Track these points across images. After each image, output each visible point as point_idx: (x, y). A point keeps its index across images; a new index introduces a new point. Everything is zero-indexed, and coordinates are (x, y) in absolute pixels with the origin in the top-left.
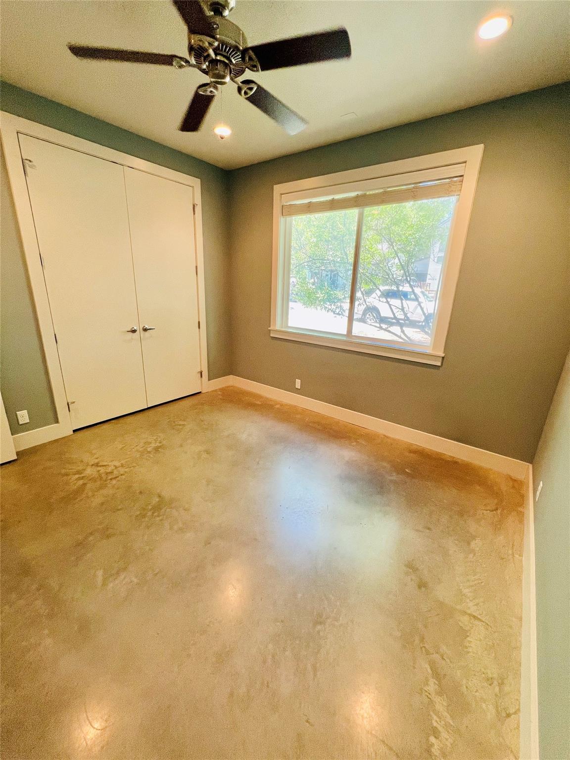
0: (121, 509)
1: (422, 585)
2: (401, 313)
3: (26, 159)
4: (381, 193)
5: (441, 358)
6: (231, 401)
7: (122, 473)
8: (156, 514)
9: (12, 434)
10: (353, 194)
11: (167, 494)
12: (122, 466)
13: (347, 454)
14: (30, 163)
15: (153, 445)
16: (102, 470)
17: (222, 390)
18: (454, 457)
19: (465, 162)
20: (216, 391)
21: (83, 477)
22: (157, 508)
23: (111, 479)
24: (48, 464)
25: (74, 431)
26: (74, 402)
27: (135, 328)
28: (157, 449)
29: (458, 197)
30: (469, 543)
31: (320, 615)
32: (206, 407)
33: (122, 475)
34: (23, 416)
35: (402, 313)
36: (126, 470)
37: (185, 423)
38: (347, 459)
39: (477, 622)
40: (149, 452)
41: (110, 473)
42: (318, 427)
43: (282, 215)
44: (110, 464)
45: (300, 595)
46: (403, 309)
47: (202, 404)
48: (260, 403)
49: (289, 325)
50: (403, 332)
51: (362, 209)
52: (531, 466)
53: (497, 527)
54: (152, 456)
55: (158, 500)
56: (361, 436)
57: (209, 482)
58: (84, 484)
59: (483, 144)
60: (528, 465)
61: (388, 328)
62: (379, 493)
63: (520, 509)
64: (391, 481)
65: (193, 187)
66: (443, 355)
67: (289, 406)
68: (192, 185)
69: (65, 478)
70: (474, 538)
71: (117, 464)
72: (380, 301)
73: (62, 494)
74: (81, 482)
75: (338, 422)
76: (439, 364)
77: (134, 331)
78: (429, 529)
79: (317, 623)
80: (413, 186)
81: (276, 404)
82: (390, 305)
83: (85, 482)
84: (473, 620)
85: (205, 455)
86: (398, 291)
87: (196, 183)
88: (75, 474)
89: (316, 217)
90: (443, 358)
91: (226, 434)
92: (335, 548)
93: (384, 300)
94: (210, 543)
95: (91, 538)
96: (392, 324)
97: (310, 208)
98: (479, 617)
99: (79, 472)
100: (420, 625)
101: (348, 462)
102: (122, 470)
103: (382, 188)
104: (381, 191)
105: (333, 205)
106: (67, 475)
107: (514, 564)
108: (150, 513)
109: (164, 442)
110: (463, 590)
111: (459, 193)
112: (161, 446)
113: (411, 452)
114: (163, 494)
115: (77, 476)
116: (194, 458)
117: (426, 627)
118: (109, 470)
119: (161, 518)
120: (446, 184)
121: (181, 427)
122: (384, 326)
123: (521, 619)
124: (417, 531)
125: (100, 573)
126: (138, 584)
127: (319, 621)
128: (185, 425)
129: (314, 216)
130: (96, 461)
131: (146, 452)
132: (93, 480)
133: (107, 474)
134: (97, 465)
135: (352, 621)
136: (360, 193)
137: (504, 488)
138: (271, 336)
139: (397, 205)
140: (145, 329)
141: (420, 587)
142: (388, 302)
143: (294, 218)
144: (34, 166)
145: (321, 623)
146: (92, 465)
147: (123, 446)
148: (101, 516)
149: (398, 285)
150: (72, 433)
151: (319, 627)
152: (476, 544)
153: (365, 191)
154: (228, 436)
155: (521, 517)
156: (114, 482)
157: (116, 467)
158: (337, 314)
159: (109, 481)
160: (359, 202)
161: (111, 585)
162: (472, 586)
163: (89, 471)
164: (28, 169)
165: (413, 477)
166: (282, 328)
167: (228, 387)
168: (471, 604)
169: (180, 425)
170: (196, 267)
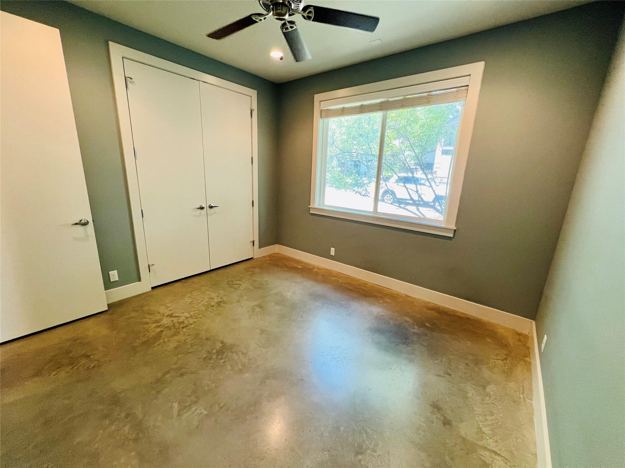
0: (191, 352)
1: (447, 423)
2: (415, 195)
3: (128, 77)
4: (401, 100)
5: (453, 231)
6: (278, 266)
7: (192, 322)
8: (220, 357)
9: (105, 290)
10: (379, 101)
11: (229, 341)
12: (191, 317)
13: (376, 310)
14: (131, 80)
15: (216, 300)
16: (175, 320)
17: (270, 256)
18: (466, 314)
19: (470, 75)
20: (264, 257)
21: (160, 325)
22: (220, 352)
23: (183, 328)
24: (133, 314)
25: (153, 288)
26: (153, 265)
27: (203, 206)
28: (219, 303)
29: (464, 102)
30: (484, 388)
31: (360, 446)
32: (257, 270)
33: (191, 324)
34: (114, 275)
35: (417, 194)
36: (195, 320)
37: (241, 283)
38: (375, 314)
39: (497, 457)
40: (213, 306)
41: (182, 322)
42: (350, 287)
43: (321, 118)
44: (181, 315)
45: (342, 429)
46: (417, 192)
47: (254, 267)
48: (301, 267)
49: (325, 204)
50: (418, 209)
51: (385, 112)
52: (534, 323)
53: (508, 373)
54: (215, 309)
55: (221, 345)
56: (386, 295)
57: (262, 331)
58: (162, 331)
59: (483, 62)
60: (532, 322)
61: (405, 207)
62: (404, 343)
63: (527, 359)
64: (414, 333)
65: (251, 96)
66: (455, 228)
67: (325, 269)
68: (250, 95)
69: (145, 326)
70: (489, 383)
71: (187, 315)
72: (398, 185)
73: (144, 340)
74: (158, 330)
75: (366, 284)
76: (452, 235)
77: (202, 208)
78: (450, 375)
79: (357, 453)
80: (427, 94)
81: (314, 268)
82: (407, 188)
83: (162, 329)
84: (493, 455)
85: (258, 310)
86: (413, 177)
87: (254, 93)
88: (154, 323)
89: (346, 119)
90: (455, 231)
91: (274, 291)
92: (370, 389)
93: (403, 184)
94: (265, 382)
95: (168, 376)
96: (408, 204)
97: (343, 112)
98: (499, 452)
99: (156, 321)
100: (447, 458)
101: (376, 317)
102: (191, 321)
103: (402, 96)
104: (402, 98)
105: (362, 109)
106: (147, 323)
107: (526, 407)
108: (214, 357)
109: (224, 298)
110: (482, 429)
111: (465, 99)
112: (221, 301)
113: (429, 309)
114: (225, 340)
115: (155, 325)
116: (249, 311)
117: (452, 459)
118: (181, 320)
119: (224, 360)
120: (453, 92)
121: (237, 286)
122: (402, 206)
123: (535, 455)
124: (439, 376)
125: (176, 405)
126: (206, 415)
127: (359, 451)
128: (241, 284)
129: (345, 119)
130: (170, 313)
131: (210, 306)
132: (169, 328)
133: (179, 323)
134: (171, 316)
135: (389, 453)
136: (383, 100)
137: (511, 341)
138: (311, 212)
139: (411, 109)
140: (211, 206)
141: (444, 424)
142: (405, 186)
143: (330, 119)
144: (134, 82)
145: (361, 453)
146: (167, 316)
147: (192, 300)
148: (176, 358)
149: (412, 173)
150: (151, 290)
151: (360, 457)
152: (491, 389)
153: (388, 98)
154: (276, 294)
155: (528, 366)
156: (185, 330)
157: (187, 318)
158: (363, 195)
159: (181, 329)
160: (383, 107)
161: (185, 415)
162: (489, 425)
163: (166, 321)
164: (129, 84)
165: (433, 330)
166: (319, 206)
167: (275, 254)
168: (490, 441)
169: (237, 284)
170: (252, 158)
